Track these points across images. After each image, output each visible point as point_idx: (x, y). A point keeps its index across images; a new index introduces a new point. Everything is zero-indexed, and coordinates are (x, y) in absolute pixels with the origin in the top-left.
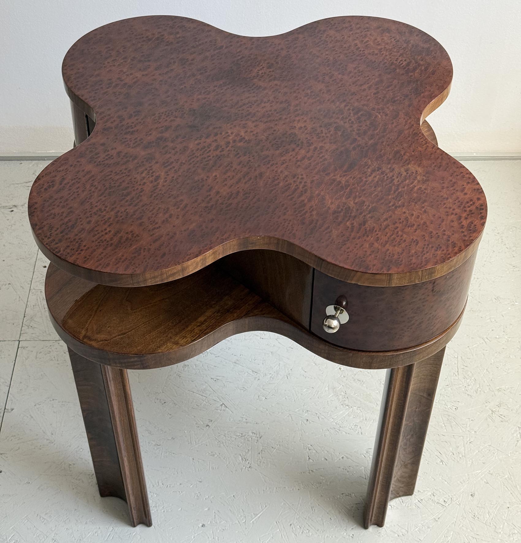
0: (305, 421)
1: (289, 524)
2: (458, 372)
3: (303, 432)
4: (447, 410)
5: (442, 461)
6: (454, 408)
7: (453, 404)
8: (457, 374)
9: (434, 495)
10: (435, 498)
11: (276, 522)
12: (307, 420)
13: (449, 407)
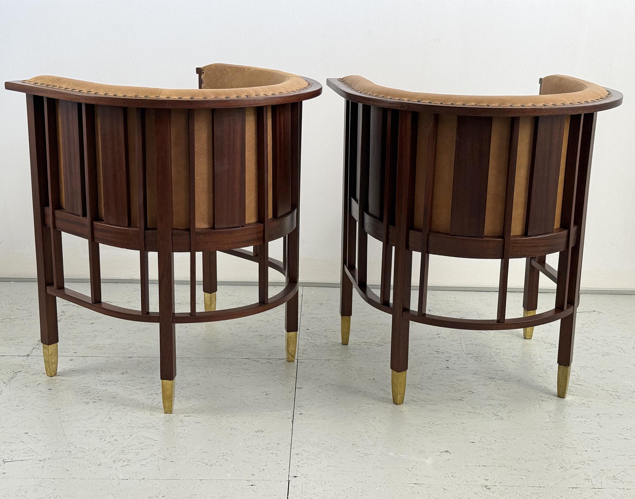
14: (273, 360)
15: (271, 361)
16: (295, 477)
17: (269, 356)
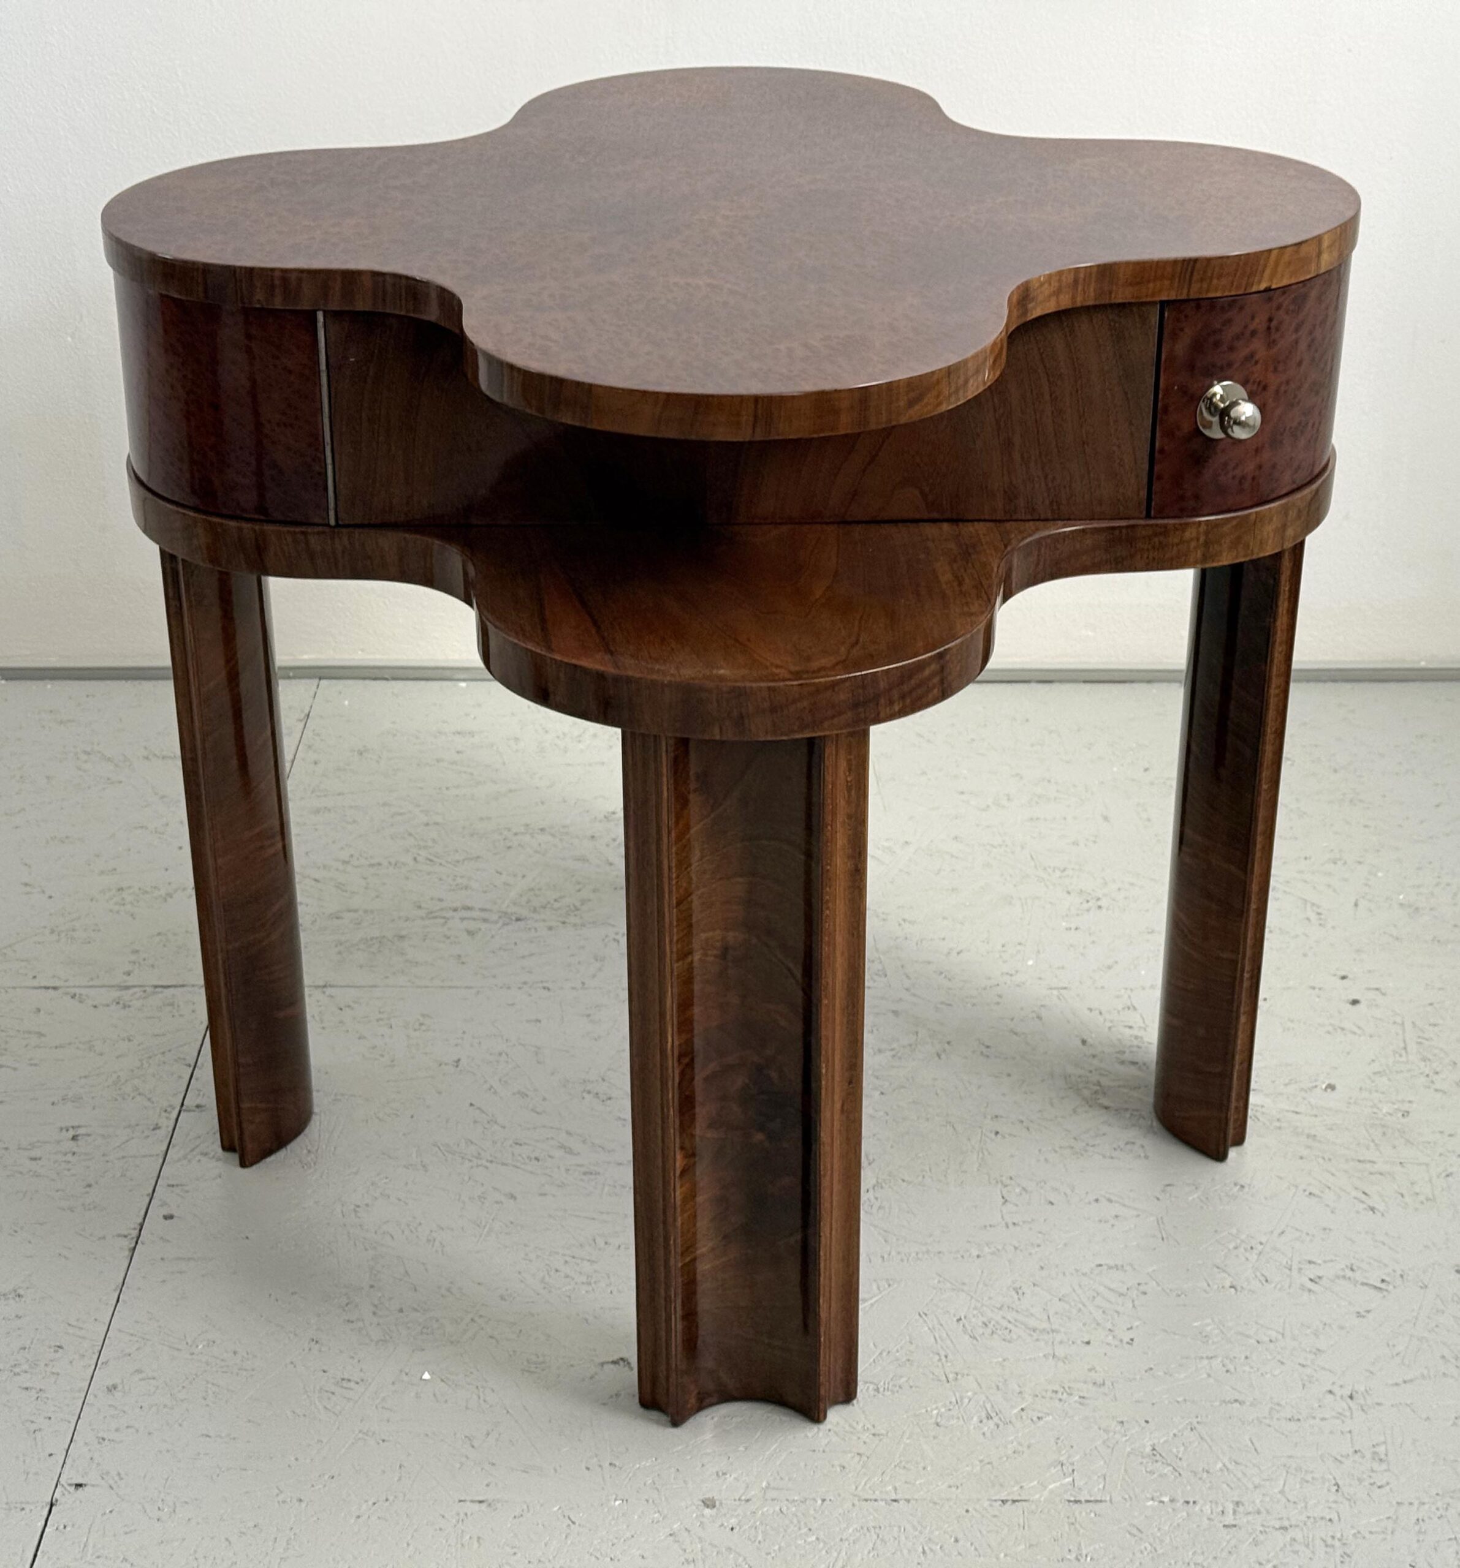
0: (993, 1136)
1: (955, 1319)
2: (1405, 1048)
3: (986, 1153)
4: (1380, 1116)
5: (1372, 1209)
6: (1400, 1115)
7: (1396, 1107)
8: (1403, 1052)
9: (1352, 1270)
10: (1358, 1276)
11: (920, 1315)
12: (997, 1133)
13: (1384, 1111)
14: (135, 993)
15: (126, 995)
16: (79, 1486)
17: (129, 974)
